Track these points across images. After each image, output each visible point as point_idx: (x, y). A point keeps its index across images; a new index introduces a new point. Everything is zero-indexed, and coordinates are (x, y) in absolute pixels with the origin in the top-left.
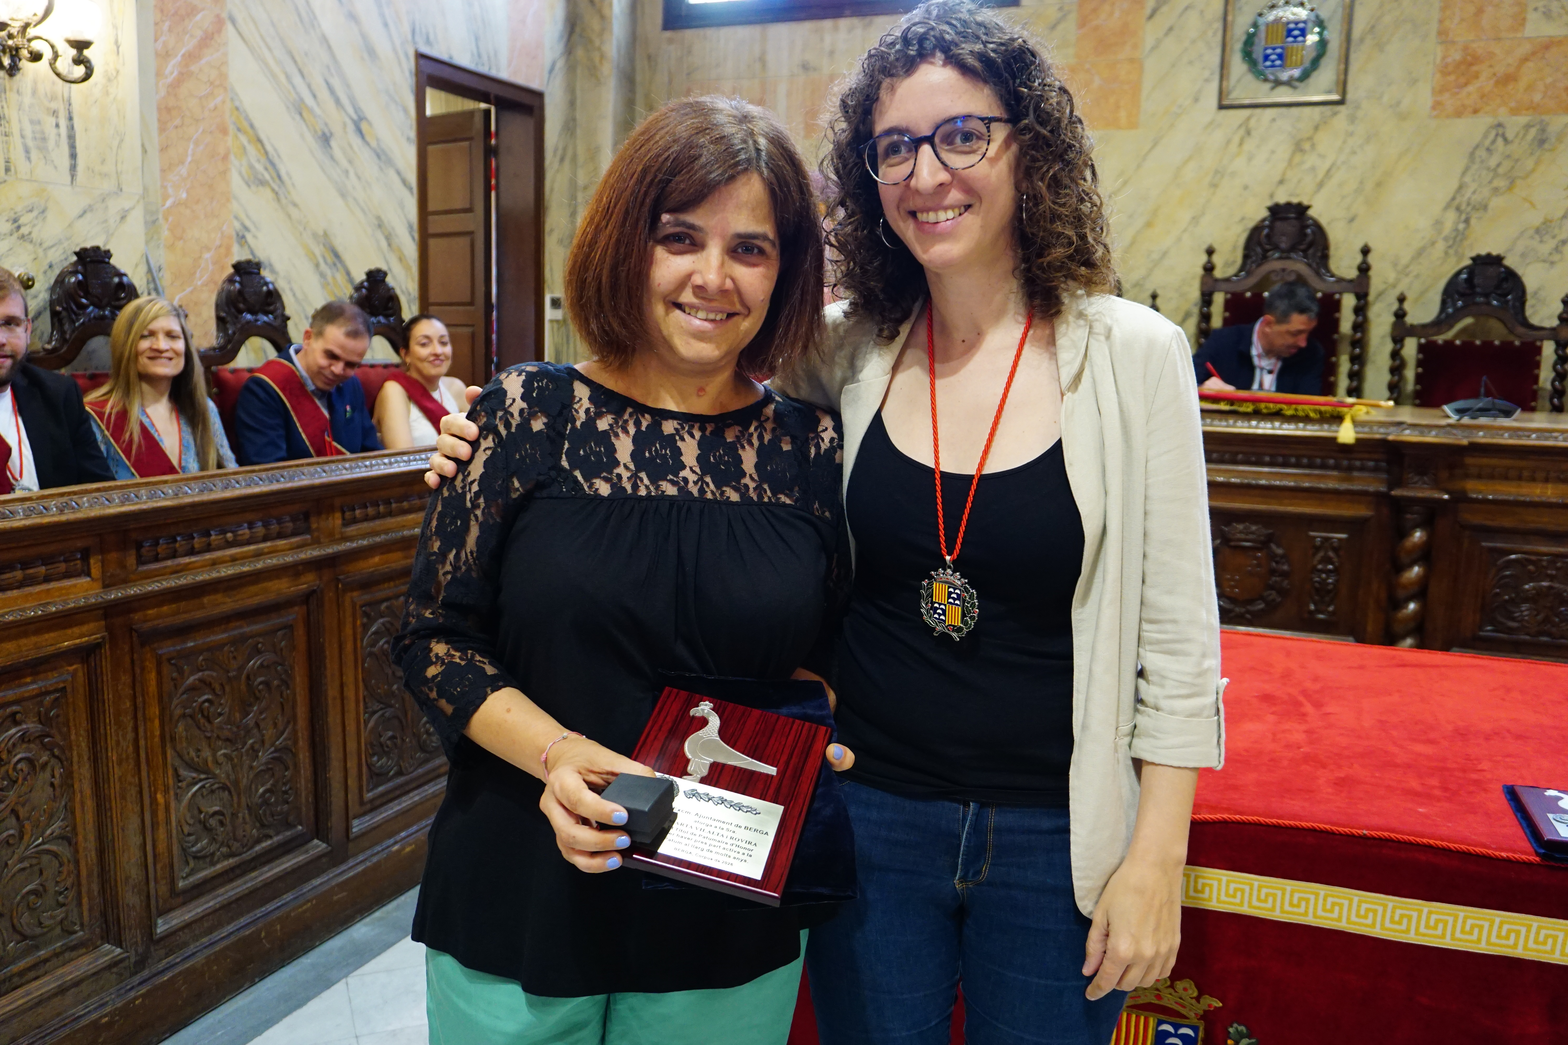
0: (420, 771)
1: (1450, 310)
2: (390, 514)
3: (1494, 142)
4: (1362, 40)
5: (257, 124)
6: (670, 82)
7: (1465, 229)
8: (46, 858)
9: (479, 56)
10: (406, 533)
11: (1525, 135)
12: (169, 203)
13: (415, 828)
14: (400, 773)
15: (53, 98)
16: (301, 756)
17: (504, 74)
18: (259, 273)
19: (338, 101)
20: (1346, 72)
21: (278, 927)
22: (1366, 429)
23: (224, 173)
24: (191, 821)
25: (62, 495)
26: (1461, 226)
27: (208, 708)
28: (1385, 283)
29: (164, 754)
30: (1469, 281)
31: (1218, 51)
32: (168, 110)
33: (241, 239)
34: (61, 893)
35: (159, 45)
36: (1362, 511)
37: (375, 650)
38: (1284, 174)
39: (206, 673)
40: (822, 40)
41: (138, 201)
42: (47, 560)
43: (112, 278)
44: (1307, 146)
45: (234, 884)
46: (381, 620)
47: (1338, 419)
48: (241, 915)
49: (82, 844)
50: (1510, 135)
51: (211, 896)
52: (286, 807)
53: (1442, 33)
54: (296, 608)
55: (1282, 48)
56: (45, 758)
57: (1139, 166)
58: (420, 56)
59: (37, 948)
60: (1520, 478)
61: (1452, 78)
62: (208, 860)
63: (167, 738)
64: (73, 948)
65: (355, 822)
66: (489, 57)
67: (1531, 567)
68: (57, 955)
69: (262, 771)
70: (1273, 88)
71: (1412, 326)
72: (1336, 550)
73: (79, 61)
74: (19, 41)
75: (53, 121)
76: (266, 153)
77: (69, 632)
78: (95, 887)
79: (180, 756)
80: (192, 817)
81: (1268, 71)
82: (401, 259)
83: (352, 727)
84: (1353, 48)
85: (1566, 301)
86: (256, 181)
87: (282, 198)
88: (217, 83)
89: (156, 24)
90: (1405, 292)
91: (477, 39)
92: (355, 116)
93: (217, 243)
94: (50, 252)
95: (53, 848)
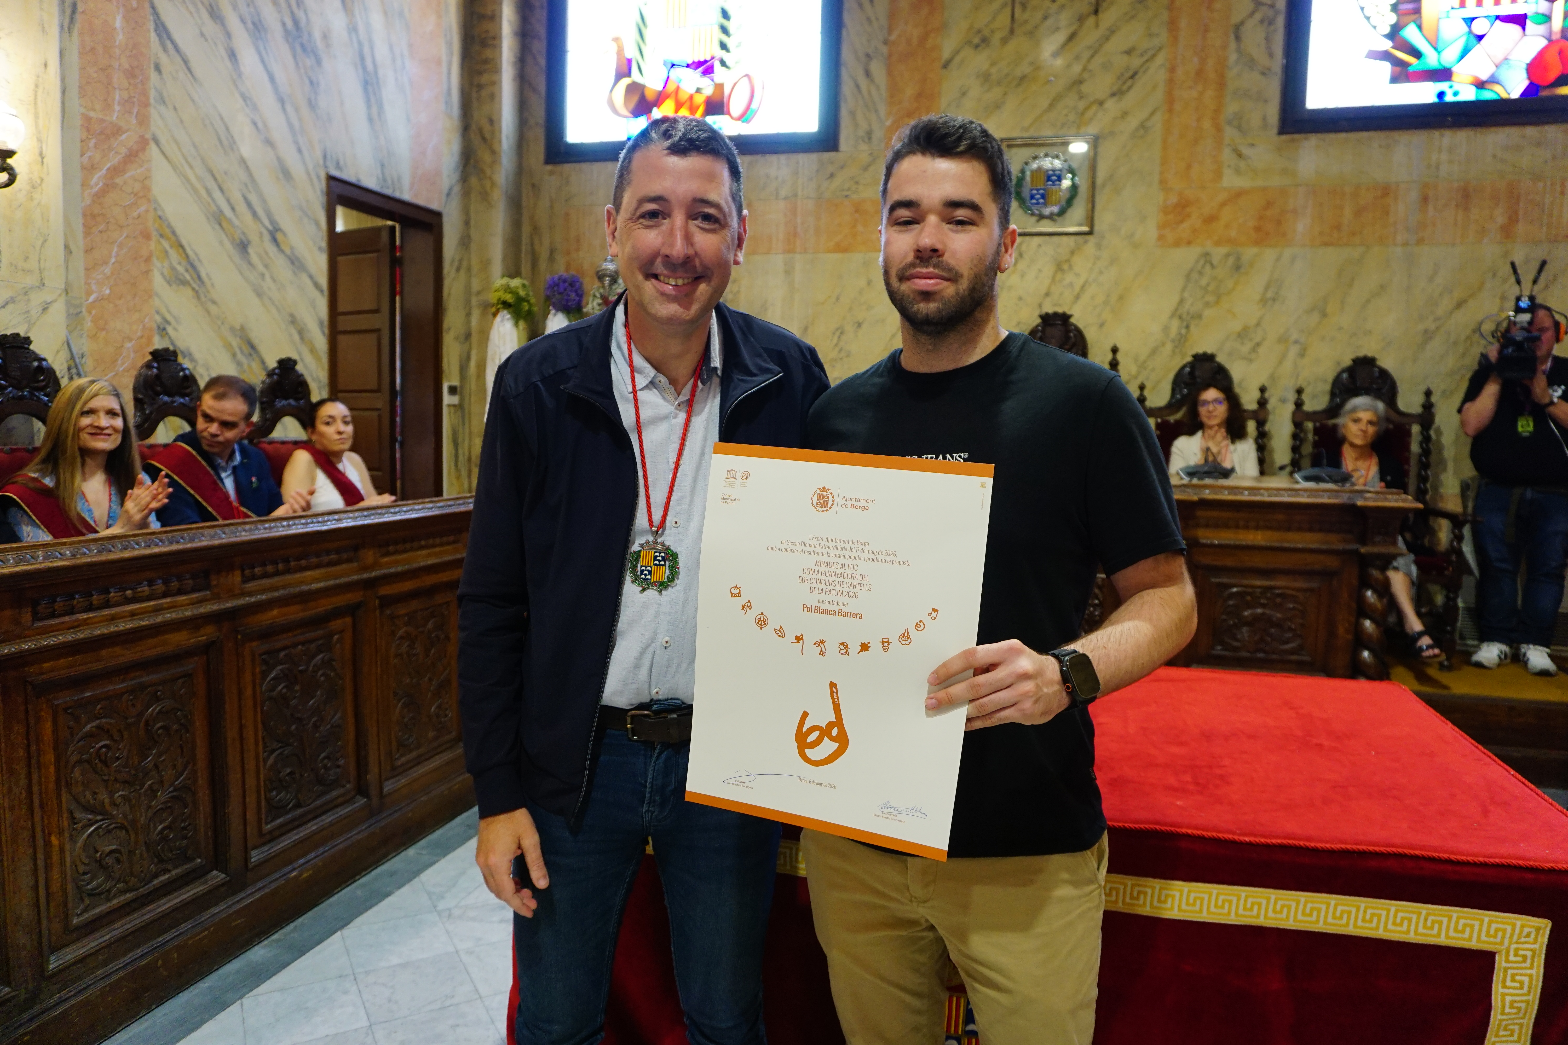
0: (318, 803)
1: (1179, 396)
2: (288, 571)
3: (1203, 267)
4: (1104, 185)
5: (179, 231)
6: (552, 207)
7: (1187, 333)
9: (385, 180)
10: (304, 588)
11: (1226, 262)
12: (91, 299)
13: (312, 855)
14: (298, 806)
16: (200, 794)
17: (406, 196)
18: (176, 360)
19: (255, 214)
20: (1093, 209)
21: (176, 955)
23: (147, 272)
24: (86, 861)
26: (1183, 331)
27: (106, 754)
28: (1129, 375)
29: (59, 797)
30: (1191, 373)
32: (94, 216)
33: (162, 331)
35: (85, 159)
37: (274, 694)
38: (1049, 288)
39: (104, 720)
41: (60, 295)
43: (31, 362)
44: (1065, 267)
45: (131, 917)
46: (280, 667)
48: (139, 946)
50: (1215, 262)
51: (107, 930)
52: (184, 842)
53: (1163, 182)
54: (196, 658)
55: (1043, 189)
58: (331, 178)
60: (1237, 527)
61: (1171, 216)
62: (103, 896)
63: (63, 783)
65: (254, 853)
66: (393, 183)
67: (1249, 598)
69: (159, 810)
70: (1038, 221)
73: (2, 168)
76: (187, 257)
79: (76, 800)
80: (87, 857)
82: (313, 351)
83: (251, 765)
84: (1097, 191)
85: (1263, 390)
86: (176, 280)
87: (202, 296)
88: (141, 194)
89: (82, 141)
90: (1145, 382)
91: (382, 166)
92: (271, 229)
93: (139, 334)
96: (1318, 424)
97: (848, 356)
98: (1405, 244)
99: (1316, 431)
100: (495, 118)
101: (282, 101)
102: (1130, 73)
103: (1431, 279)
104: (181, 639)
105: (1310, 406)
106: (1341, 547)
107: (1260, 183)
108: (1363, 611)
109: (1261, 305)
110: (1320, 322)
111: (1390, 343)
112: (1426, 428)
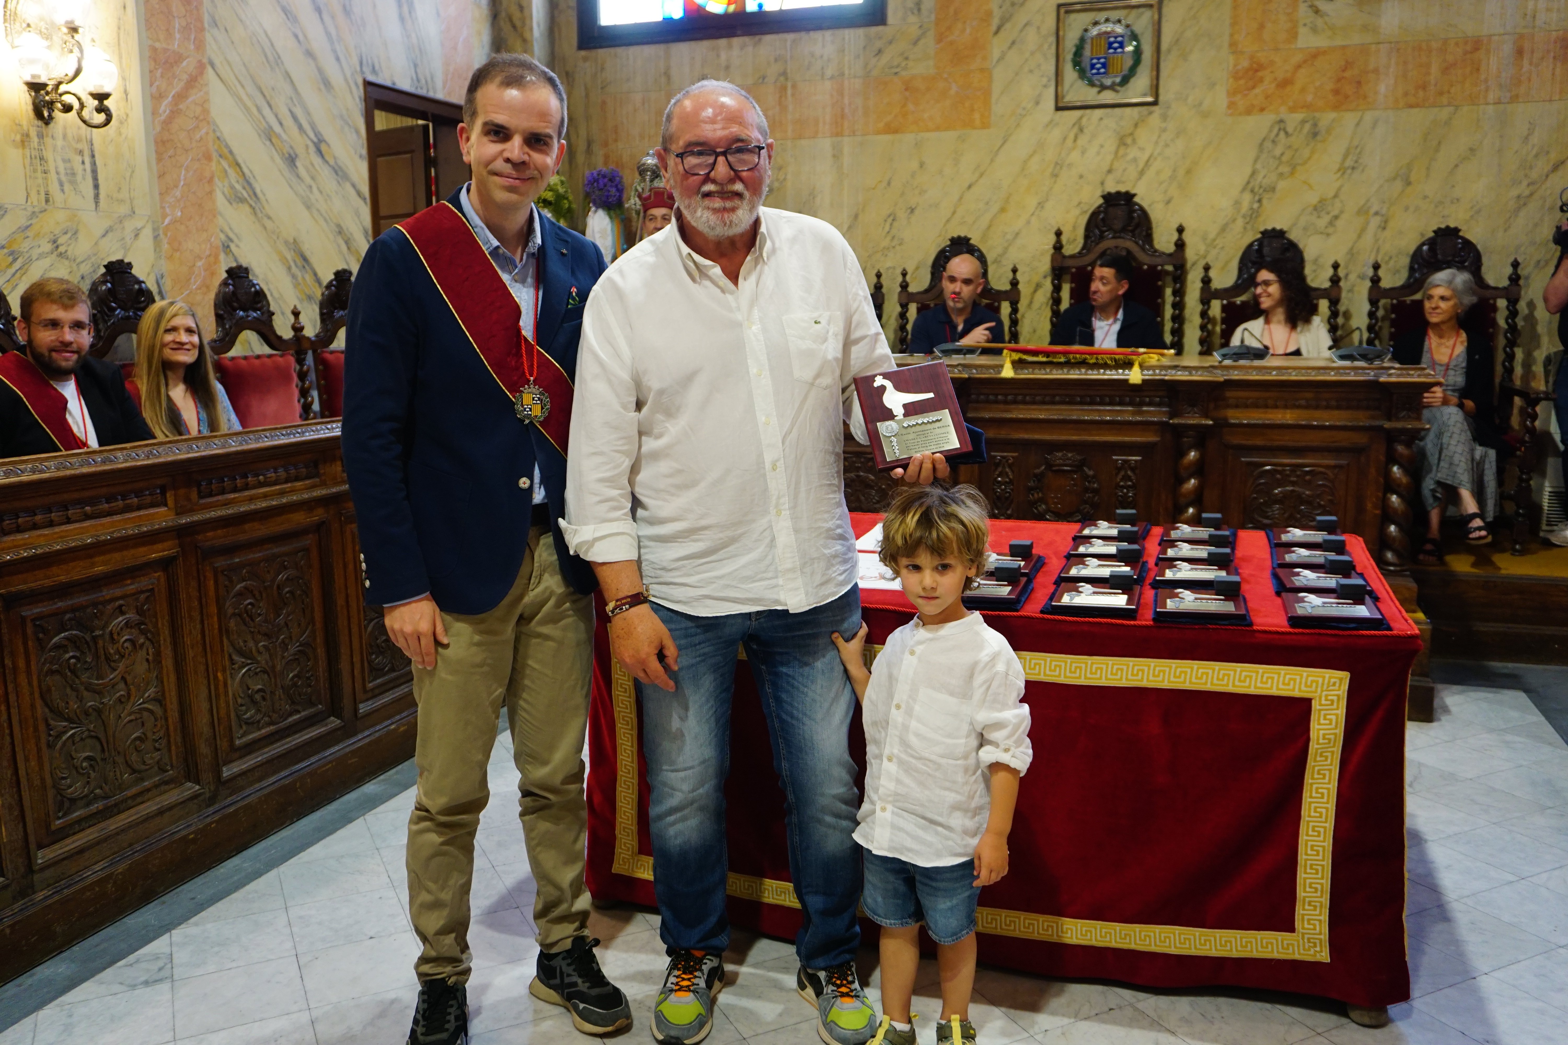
1: (1243, 278)
3: (1277, 135)
4: (1169, 51)
5: (235, 150)
6: (586, 96)
7: (1258, 208)
8: (145, 714)
9: (419, 80)
11: (1301, 129)
12: (167, 221)
13: (406, 713)
14: (392, 670)
15: (79, 140)
16: (319, 651)
17: (437, 95)
18: (248, 277)
19: (300, 126)
20: (1158, 77)
21: (309, 780)
22: (1151, 372)
23: (211, 193)
24: (243, 695)
25: (146, 445)
26: (1256, 206)
27: (251, 610)
29: (222, 642)
30: (1259, 251)
31: (1053, 61)
32: (163, 143)
33: (227, 249)
34: (157, 741)
35: (153, 90)
36: (1152, 438)
38: (1112, 164)
39: (249, 582)
40: (718, 56)
41: (146, 221)
42: (138, 493)
43: (133, 285)
44: (1129, 141)
45: (276, 745)
47: (1129, 365)
48: (281, 770)
49: (169, 707)
50: (1290, 130)
51: (259, 753)
52: (309, 690)
53: (1233, 44)
54: (311, 536)
56: (142, 641)
57: (992, 161)
58: (368, 84)
59: (142, 780)
60: (1266, 407)
61: (1242, 82)
62: (256, 725)
63: (224, 631)
64: (166, 783)
65: (361, 706)
66: (426, 83)
67: (1279, 476)
68: (156, 786)
69: (291, 660)
70: (1099, 92)
71: (1216, 290)
72: (1133, 470)
73: (100, 109)
74: (53, 96)
75: (79, 159)
76: (244, 175)
77: (155, 547)
78: (179, 739)
79: (232, 644)
80: (243, 692)
83: (355, 630)
84: (1162, 57)
85: (1336, 266)
86: (236, 199)
87: (258, 211)
88: (201, 117)
89: (151, 72)
90: (1211, 264)
91: (416, 66)
92: (315, 140)
93: (208, 253)
94: (82, 266)
95: (150, 707)
96: (1395, 301)
97: (900, 244)
98: (1498, 102)
99: (1394, 308)
101: (318, 10)
103: (1526, 139)
104: (300, 518)
106: (1367, 423)
107: (1338, 42)
108: (1390, 486)
109: (1339, 174)
110: (1403, 191)
111: (1478, 212)
112: (1513, 302)
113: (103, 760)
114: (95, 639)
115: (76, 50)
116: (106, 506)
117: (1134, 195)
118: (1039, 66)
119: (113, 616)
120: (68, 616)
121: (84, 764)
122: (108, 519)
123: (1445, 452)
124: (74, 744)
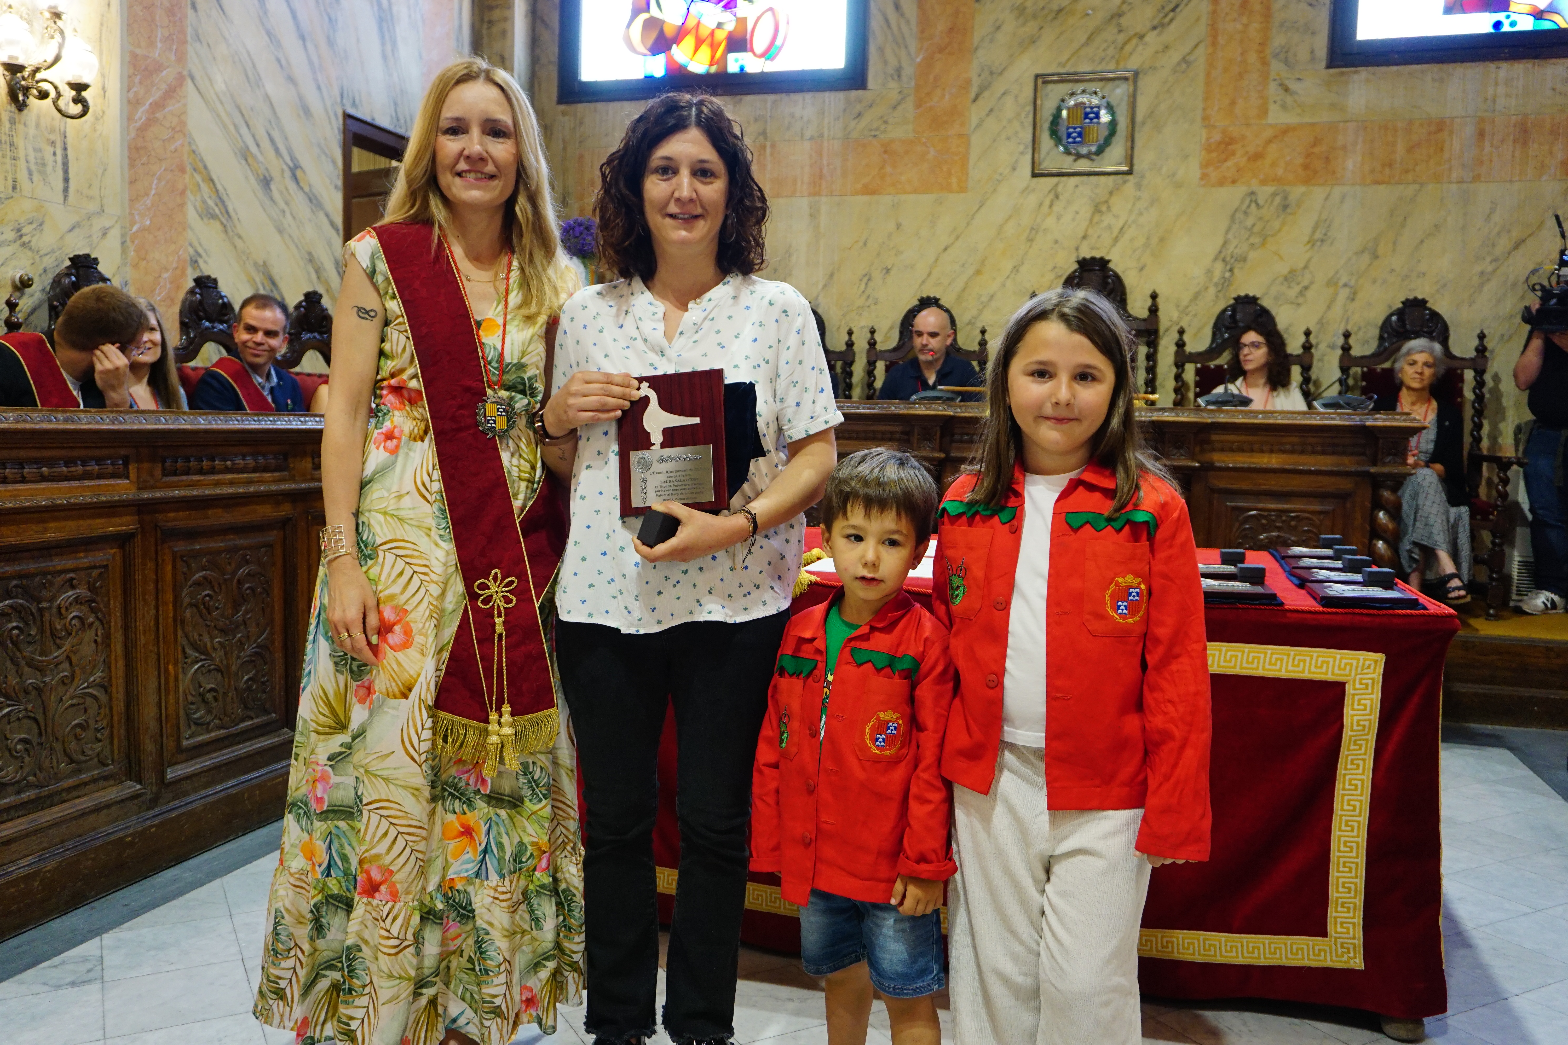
1: (1220, 340)
3: (1249, 206)
4: (1144, 123)
5: (209, 166)
6: (565, 149)
7: (1230, 276)
8: (89, 700)
9: (398, 119)
11: (1272, 201)
12: (136, 228)
15: (52, 131)
16: (276, 655)
18: (216, 288)
19: (277, 150)
20: (1132, 148)
21: (257, 792)
23: (182, 206)
24: (194, 693)
26: (1227, 275)
27: (209, 601)
28: (1170, 320)
29: (176, 632)
30: (1233, 316)
31: (1030, 130)
32: (137, 149)
33: (195, 261)
34: (99, 731)
35: (131, 95)
38: (1087, 230)
39: (208, 573)
41: (115, 223)
42: (99, 461)
44: (1104, 208)
49: (115, 695)
50: (1261, 201)
51: (207, 757)
52: (264, 696)
53: (1206, 118)
54: (275, 532)
56: (91, 620)
57: (968, 224)
58: (347, 116)
59: (80, 771)
60: (1252, 451)
61: (1214, 155)
62: (204, 727)
63: (179, 621)
64: (106, 778)
66: (404, 122)
67: (1264, 521)
68: (95, 780)
69: (246, 661)
70: (1075, 160)
71: (1190, 353)
73: (77, 100)
74: (30, 82)
75: (51, 150)
76: (218, 192)
77: (113, 520)
78: (123, 732)
79: (187, 637)
80: (194, 689)
81: (1071, 147)
84: (1137, 129)
85: (1308, 333)
86: (208, 215)
87: (229, 230)
88: (178, 129)
89: (129, 77)
90: (1185, 327)
91: (396, 104)
92: (291, 165)
93: (174, 265)
94: (45, 259)
95: (95, 693)
96: (1365, 369)
97: (875, 304)
98: (1461, 181)
99: (1364, 376)
100: (506, 56)
101: (303, 38)
102: (1171, 6)
103: (1488, 218)
104: (265, 511)
105: (1357, 351)
106: (1353, 468)
107: (1307, 119)
108: (1376, 532)
109: (1309, 246)
110: (1370, 265)
111: (1445, 285)
112: (1480, 373)
113: (40, 744)
114: (41, 610)
115: (57, 36)
116: (65, 469)
117: (1109, 261)
118: (1017, 133)
119: (62, 589)
120: (14, 582)
121: (19, 747)
122: (66, 484)
123: (1420, 513)
124: (9, 723)
